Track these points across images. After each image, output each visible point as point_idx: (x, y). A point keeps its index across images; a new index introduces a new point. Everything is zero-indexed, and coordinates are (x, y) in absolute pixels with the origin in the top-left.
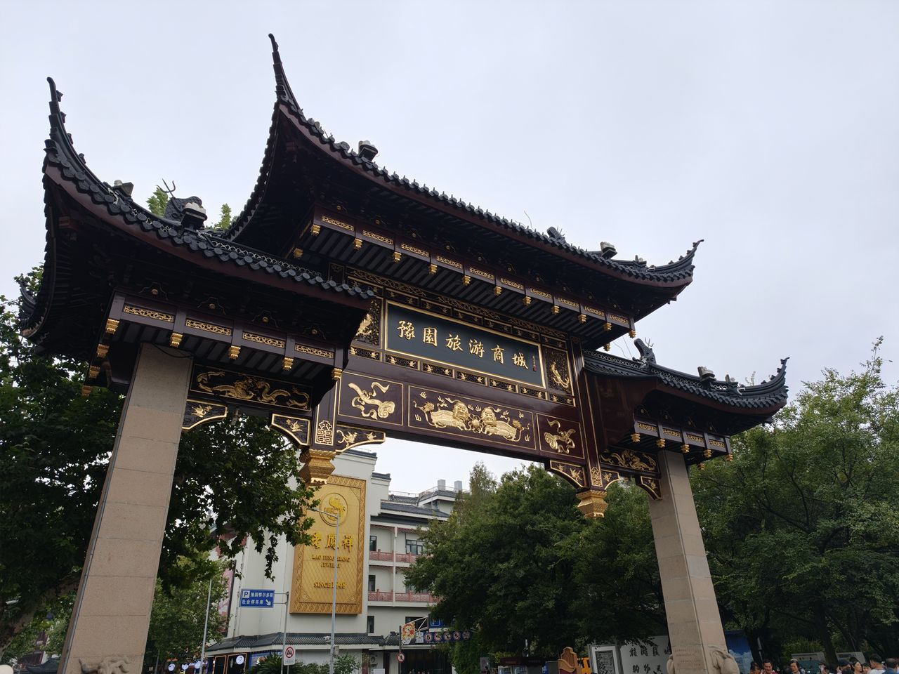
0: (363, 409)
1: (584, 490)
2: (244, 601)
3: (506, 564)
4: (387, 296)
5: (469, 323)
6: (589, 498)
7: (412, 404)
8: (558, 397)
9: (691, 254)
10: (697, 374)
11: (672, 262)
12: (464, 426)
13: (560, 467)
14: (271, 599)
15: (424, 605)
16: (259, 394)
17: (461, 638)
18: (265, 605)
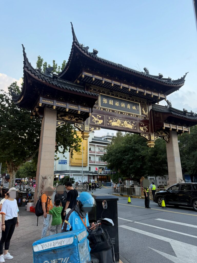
0: (95, 122)
1: (149, 141)
2: (59, 163)
3: (127, 156)
4: (100, 92)
5: (121, 98)
6: (150, 142)
7: (107, 120)
8: (144, 117)
9: (185, 76)
10: (183, 110)
11: (179, 79)
12: (119, 125)
13: (143, 135)
14: (66, 162)
15: (104, 164)
16: (72, 119)
17: (114, 173)
18: (65, 164)
